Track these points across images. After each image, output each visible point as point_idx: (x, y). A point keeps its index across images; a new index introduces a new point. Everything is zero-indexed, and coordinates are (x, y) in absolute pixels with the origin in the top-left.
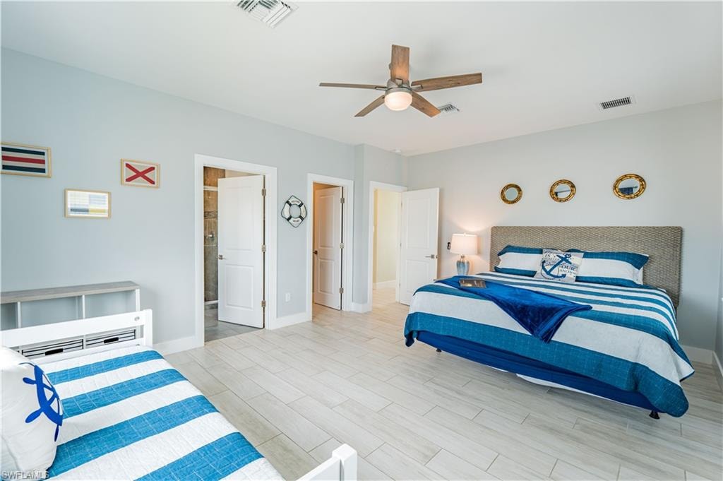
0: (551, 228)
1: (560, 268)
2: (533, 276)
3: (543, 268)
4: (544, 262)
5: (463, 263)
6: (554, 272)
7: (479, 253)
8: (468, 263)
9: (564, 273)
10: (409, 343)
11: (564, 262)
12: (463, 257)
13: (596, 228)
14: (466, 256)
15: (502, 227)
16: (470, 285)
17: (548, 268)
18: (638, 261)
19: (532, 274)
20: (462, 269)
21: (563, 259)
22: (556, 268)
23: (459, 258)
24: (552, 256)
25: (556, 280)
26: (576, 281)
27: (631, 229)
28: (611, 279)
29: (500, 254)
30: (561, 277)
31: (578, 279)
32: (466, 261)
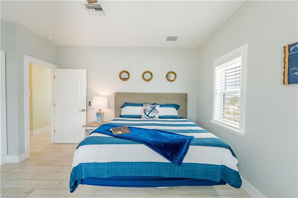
0: (143, 93)
1: (153, 113)
2: (140, 118)
3: (145, 113)
4: (145, 110)
5: (101, 114)
6: (150, 115)
7: (109, 107)
8: (103, 113)
9: (154, 115)
10: (73, 188)
11: (153, 110)
12: (100, 110)
13: (161, 93)
14: (102, 110)
15: (121, 93)
16: (120, 132)
17: (147, 113)
18: (177, 107)
19: (140, 117)
20: (100, 118)
21: (153, 108)
22: (151, 113)
23: (97, 111)
24: (148, 107)
25: (151, 119)
26: (159, 118)
27: (172, 94)
28: (171, 116)
29: (122, 107)
30: (153, 117)
31: (160, 117)
32: (102, 112)
